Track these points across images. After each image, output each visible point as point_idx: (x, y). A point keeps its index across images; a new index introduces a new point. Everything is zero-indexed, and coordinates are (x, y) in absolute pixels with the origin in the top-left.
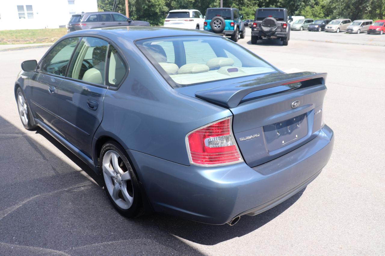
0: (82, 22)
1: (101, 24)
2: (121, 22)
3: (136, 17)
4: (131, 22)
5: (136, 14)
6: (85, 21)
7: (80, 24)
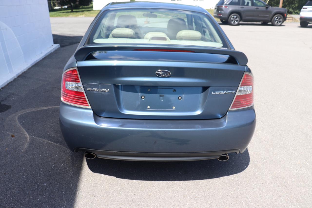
0: (225, 5)
1: (240, 7)
2: (258, 7)
3: (297, 5)
4: (269, 8)
5: (298, 3)
6: (228, 4)
7: (222, 6)
